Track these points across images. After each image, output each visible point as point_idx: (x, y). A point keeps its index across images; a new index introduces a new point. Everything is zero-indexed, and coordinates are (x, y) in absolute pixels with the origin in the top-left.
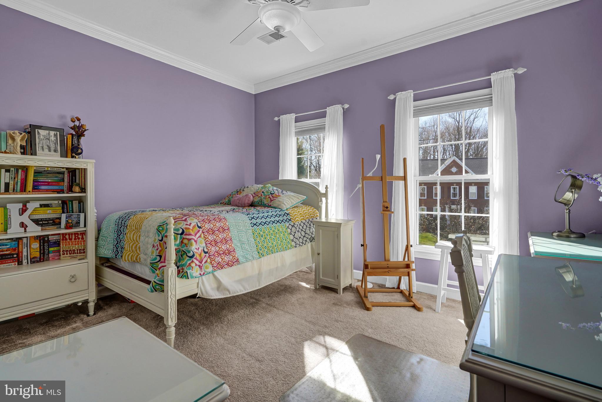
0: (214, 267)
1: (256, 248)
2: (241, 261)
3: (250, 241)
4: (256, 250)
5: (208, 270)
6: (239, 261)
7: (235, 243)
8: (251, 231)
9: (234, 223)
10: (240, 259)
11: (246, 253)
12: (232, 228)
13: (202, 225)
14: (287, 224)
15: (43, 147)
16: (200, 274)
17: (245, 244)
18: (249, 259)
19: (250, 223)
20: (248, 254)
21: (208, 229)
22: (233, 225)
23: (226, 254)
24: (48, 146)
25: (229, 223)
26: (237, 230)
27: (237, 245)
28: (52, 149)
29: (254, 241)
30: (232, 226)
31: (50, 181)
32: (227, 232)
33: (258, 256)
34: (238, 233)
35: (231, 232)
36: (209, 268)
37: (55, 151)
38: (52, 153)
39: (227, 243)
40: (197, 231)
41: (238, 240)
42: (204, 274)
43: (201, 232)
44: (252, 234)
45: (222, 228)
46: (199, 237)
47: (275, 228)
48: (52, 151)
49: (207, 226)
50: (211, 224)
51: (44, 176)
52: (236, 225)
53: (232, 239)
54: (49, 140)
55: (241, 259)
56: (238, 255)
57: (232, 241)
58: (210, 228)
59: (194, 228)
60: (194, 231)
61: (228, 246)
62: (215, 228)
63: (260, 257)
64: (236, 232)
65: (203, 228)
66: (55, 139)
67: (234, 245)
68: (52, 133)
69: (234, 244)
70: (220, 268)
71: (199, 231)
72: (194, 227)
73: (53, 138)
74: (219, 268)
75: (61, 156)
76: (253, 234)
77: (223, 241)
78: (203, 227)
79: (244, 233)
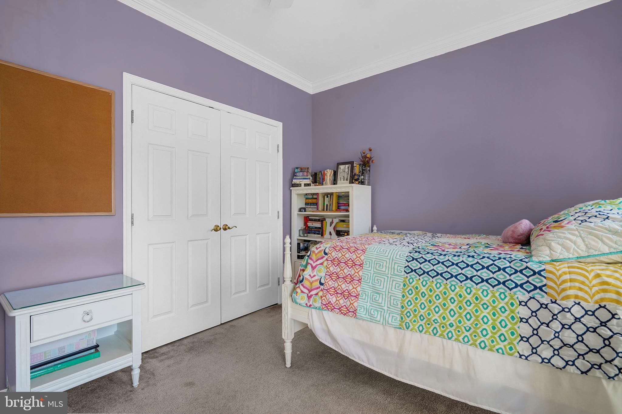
0: (322, 304)
1: (400, 310)
2: (359, 315)
3: (392, 294)
4: (400, 312)
5: (315, 303)
6: (356, 314)
7: (363, 287)
8: (400, 280)
9: (374, 260)
10: (358, 311)
11: (376, 308)
12: (368, 266)
13: (329, 251)
14: (523, 296)
15: (341, 178)
16: (306, 304)
17: (381, 295)
18: (375, 319)
19: (404, 266)
20: (380, 312)
21: (334, 258)
22: (371, 261)
23: (344, 297)
24: (343, 176)
25: (365, 258)
26: (375, 270)
27: (365, 291)
28: (345, 178)
29: (401, 297)
30: (368, 263)
31: (345, 202)
32: (357, 268)
33: (398, 324)
34: (375, 275)
35: (363, 270)
36: (317, 302)
37: (347, 180)
38: (345, 181)
39: (352, 282)
40: (321, 257)
41: (370, 284)
42: (310, 306)
43: (325, 259)
44: (402, 284)
45: (352, 261)
46: (320, 264)
47: (469, 291)
48: (345, 180)
49: (334, 254)
50: (340, 253)
51: (343, 199)
52: (376, 262)
53: (362, 280)
54: (344, 172)
55: (361, 313)
56: (358, 304)
57: (360, 282)
58: (336, 257)
59: (319, 253)
60: (317, 256)
61: (351, 287)
62: (343, 259)
63: (401, 328)
64: (372, 272)
65: (329, 255)
66: (348, 170)
67: (361, 289)
68: (347, 166)
69: (361, 287)
70: (330, 310)
71: (323, 258)
72: (320, 251)
73: (347, 170)
74: (328, 309)
75: (350, 183)
76: (404, 285)
77: (347, 278)
78: (329, 253)
79: (386, 278)
